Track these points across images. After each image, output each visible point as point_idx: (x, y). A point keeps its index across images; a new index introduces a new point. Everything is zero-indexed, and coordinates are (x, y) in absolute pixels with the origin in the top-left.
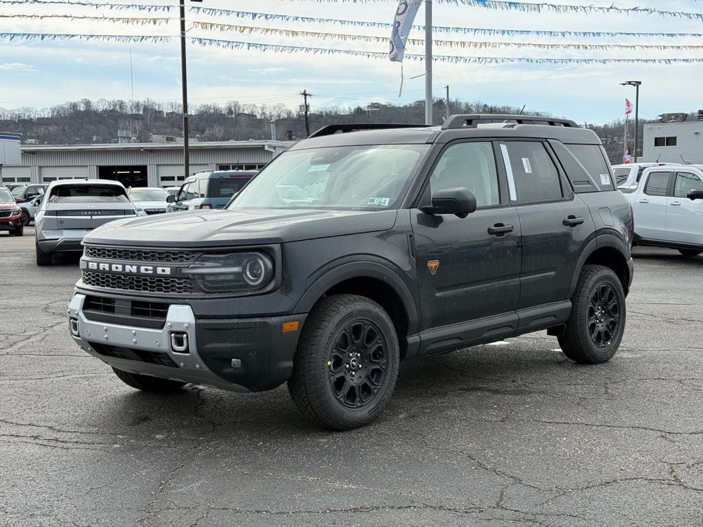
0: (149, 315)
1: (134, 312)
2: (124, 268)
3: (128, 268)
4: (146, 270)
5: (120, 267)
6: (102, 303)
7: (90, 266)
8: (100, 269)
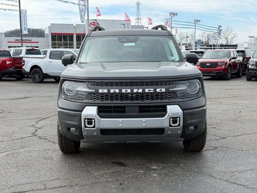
0: (151, 112)
2: (132, 91)
3: (135, 90)
4: (149, 90)
5: (129, 91)
6: (113, 109)
7: (100, 91)
8: (111, 92)
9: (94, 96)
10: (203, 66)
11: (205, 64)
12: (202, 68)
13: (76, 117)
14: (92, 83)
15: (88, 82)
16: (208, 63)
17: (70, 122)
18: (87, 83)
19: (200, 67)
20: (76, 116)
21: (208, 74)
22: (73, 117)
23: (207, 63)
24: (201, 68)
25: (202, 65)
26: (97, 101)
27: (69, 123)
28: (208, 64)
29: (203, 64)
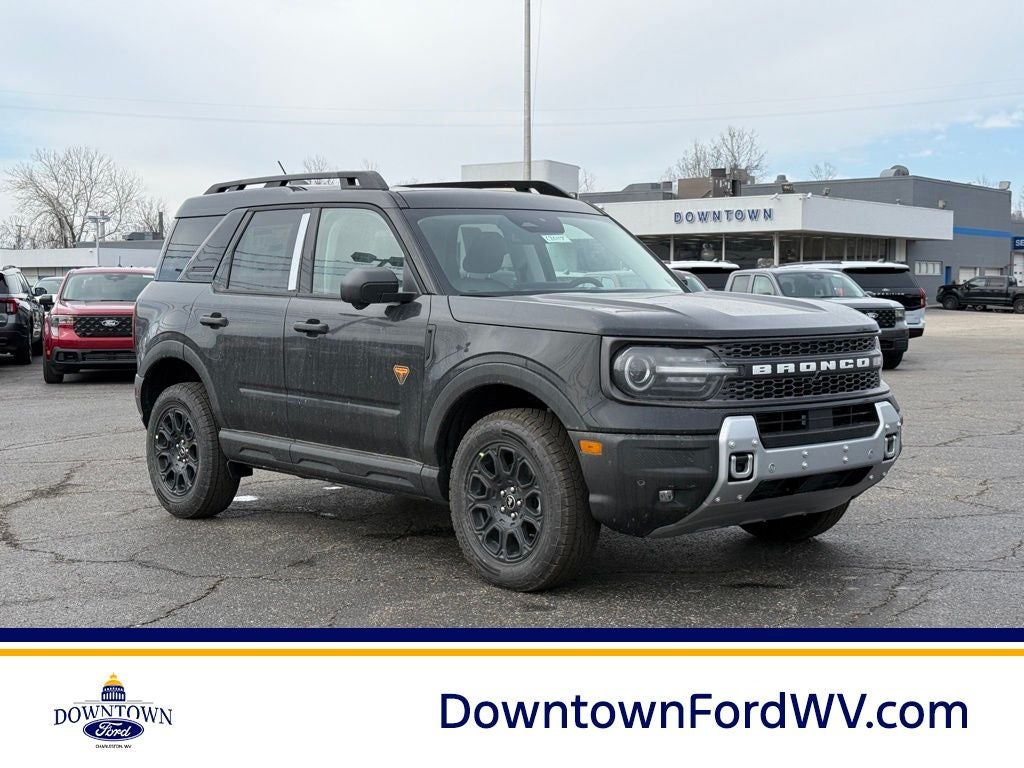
1: (837, 423)
2: (818, 366)
3: (824, 365)
4: (847, 364)
5: (813, 366)
6: (785, 419)
7: (756, 370)
8: (778, 372)
9: (739, 387)
10: (88, 330)
11: (97, 322)
12: (85, 336)
13: (702, 451)
14: (729, 348)
15: (720, 345)
16: (109, 319)
17: (678, 471)
18: (716, 349)
19: (76, 332)
20: (703, 448)
21: (109, 359)
22: (690, 453)
23: (102, 319)
24: (79, 336)
25: (83, 326)
26: (746, 400)
27: (675, 474)
28: (109, 323)
29: (88, 322)
